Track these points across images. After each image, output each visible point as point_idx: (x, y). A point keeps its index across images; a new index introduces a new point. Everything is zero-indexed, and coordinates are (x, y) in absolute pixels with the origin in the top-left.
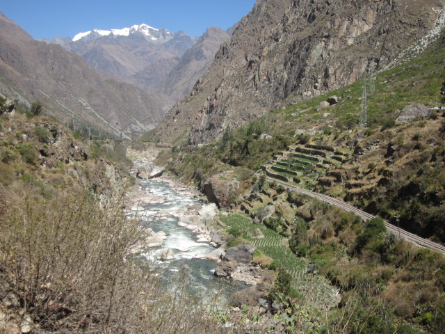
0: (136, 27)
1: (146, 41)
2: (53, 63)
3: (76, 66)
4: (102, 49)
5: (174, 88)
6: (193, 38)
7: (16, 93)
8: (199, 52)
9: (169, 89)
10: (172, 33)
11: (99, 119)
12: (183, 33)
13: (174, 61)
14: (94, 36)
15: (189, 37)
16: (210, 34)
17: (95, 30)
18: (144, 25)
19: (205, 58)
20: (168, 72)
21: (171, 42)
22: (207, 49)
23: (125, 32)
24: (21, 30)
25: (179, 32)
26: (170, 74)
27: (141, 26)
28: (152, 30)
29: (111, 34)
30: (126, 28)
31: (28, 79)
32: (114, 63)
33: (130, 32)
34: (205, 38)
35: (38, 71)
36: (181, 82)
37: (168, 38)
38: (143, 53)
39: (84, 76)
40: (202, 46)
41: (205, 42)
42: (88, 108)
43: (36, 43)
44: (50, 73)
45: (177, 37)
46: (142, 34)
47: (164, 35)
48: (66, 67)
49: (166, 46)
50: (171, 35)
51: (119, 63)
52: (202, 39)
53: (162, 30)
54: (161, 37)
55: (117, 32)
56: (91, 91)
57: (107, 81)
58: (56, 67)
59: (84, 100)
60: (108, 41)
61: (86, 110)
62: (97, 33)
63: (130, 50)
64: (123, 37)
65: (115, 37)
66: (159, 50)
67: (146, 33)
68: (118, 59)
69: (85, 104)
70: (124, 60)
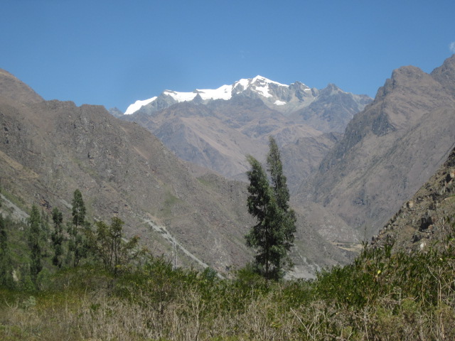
0: (244, 83)
1: (266, 107)
2: (90, 145)
3: (137, 150)
4: (182, 126)
5: (332, 192)
6: (356, 97)
7: (11, 205)
8: (379, 119)
9: (322, 197)
10: (316, 90)
11: (190, 258)
12: (336, 89)
13: (326, 141)
14: (165, 104)
15: (349, 96)
16: (399, 81)
17: (166, 93)
18: (259, 77)
19: (394, 130)
20: (316, 164)
21: (313, 106)
22: (396, 111)
23: (224, 93)
24: (25, 88)
25: (329, 87)
26: (321, 167)
27: (254, 80)
28: (276, 86)
29: (198, 98)
30: (225, 86)
31: (37, 176)
32: (206, 151)
33: (234, 94)
34: (389, 89)
35: (59, 160)
36: (346, 180)
37: (308, 101)
38: (261, 131)
39: (154, 169)
40: (384, 105)
41: (391, 97)
42: (165, 236)
43: (55, 105)
44: (84, 164)
45: (325, 96)
46: (256, 94)
47: (299, 95)
48: (116, 152)
49: (305, 115)
50: (314, 94)
51: (217, 152)
52: (384, 92)
53: (295, 87)
54: (294, 99)
55: (208, 94)
56: (170, 201)
57: (201, 179)
58: (95, 153)
59: (155, 219)
60: (191, 110)
61: (161, 240)
62: (171, 98)
63: (236, 127)
64: (220, 101)
65: (205, 103)
66: (292, 123)
67: (265, 92)
68: (214, 144)
69: (157, 228)
70: (225, 145)
